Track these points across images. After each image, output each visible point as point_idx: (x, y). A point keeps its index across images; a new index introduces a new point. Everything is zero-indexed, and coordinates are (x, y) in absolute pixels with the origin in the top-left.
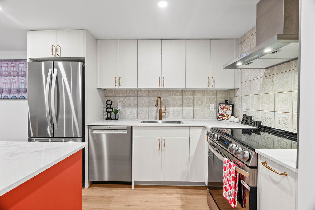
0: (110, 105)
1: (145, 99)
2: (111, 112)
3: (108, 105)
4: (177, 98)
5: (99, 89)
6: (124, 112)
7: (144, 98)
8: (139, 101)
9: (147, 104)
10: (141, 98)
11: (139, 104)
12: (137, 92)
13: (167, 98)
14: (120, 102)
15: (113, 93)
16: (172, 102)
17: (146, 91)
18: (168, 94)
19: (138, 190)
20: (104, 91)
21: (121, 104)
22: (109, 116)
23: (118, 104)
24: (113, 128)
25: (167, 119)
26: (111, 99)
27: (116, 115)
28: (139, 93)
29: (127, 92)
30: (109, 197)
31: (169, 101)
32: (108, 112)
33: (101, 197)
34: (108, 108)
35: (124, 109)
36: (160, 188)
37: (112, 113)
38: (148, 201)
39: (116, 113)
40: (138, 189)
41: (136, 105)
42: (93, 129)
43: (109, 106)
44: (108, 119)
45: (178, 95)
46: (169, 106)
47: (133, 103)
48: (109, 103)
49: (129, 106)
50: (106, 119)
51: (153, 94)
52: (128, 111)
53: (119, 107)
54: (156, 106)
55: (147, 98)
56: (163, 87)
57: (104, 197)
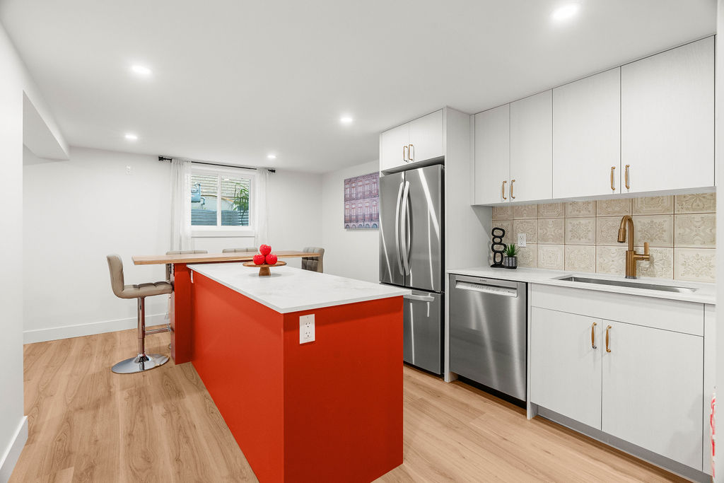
0: (500, 237)
1: (586, 224)
2: (501, 253)
3: (495, 237)
4: (698, 217)
5: (476, 207)
6: (531, 254)
7: (583, 221)
8: (569, 227)
9: (591, 235)
10: (575, 222)
11: (569, 235)
12: (563, 208)
13: (657, 220)
14: (523, 232)
15: (509, 213)
16: (678, 231)
17: (588, 203)
18: (660, 208)
19: (540, 426)
20: (489, 211)
21: (524, 235)
22: (498, 260)
23: (519, 235)
24: (489, 282)
25: (655, 278)
26: (504, 225)
27: (510, 258)
28: (570, 209)
29: (539, 209)
30: (475, 410)
31: (667, 226)
32: (495, 252)
33: (463, 404)
34: (495, 243)
35: (533, 247)
36: (602, 449)
37: (505, 255)
38: (549, 453)
39: (512, 254)
40: (541, 424)
41: (562, 239)
42: (457, 281)
43: (497, 240)
44: (496, 265)
45: (702, 210)
46: (665, 241)
47: (553, 234)
48: (498, 233)
49: (544, 239)
50: (492, 266)
51: (610, 210)
52: (541, 252)
53: (521, 243)
54: (618, 241)
55: (592, 220)
56: (625, 191)
57: (467, 405)
